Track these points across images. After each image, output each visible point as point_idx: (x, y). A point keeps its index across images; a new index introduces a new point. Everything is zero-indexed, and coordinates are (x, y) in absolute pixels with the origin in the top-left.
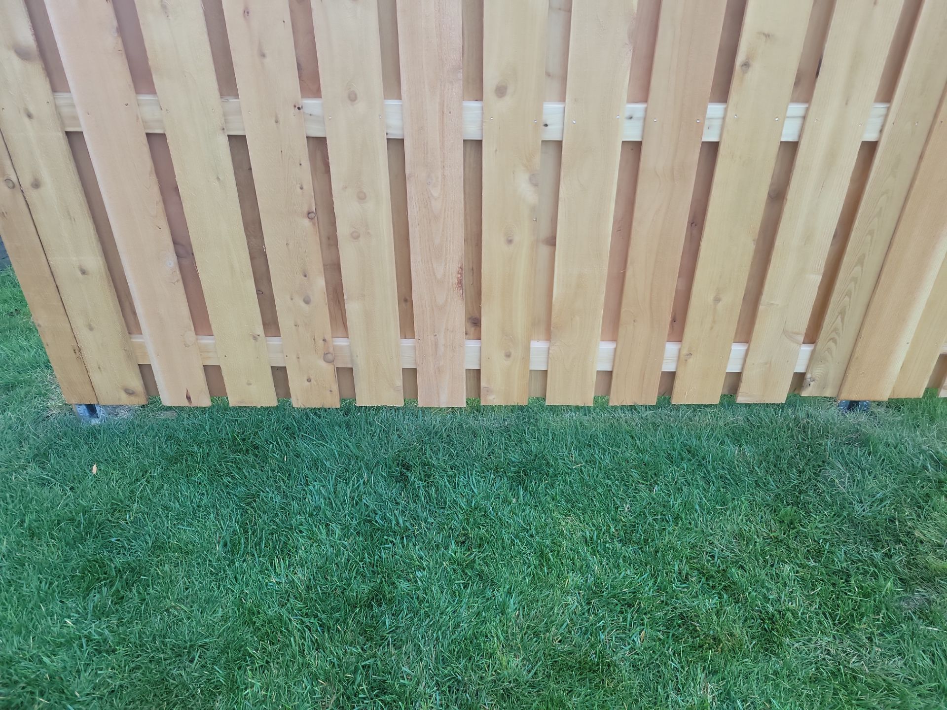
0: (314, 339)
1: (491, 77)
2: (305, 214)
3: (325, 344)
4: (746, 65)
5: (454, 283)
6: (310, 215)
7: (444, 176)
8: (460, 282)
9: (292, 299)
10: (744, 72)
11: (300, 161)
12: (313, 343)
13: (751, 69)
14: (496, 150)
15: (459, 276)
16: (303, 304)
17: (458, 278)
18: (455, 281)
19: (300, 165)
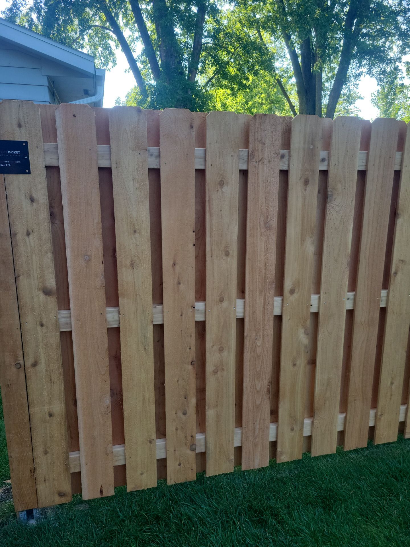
0: (186, 437)
1: (288, 284)
2: (190, 363)
3: (192, 439)
4: (395, 273)
5: (266, 391)
6: (193, 363)
7: (264, 335)
8: (269, 390)
9: (176, 414)
10: (395, 276)
11: (191, 334)
12: (185, 439)
13: (397, 275)
14: (289, 319)
15: (269, 387)
16: (182, 415)
17: (268, 388)
18: (266, 390)
19: (191, 336)
